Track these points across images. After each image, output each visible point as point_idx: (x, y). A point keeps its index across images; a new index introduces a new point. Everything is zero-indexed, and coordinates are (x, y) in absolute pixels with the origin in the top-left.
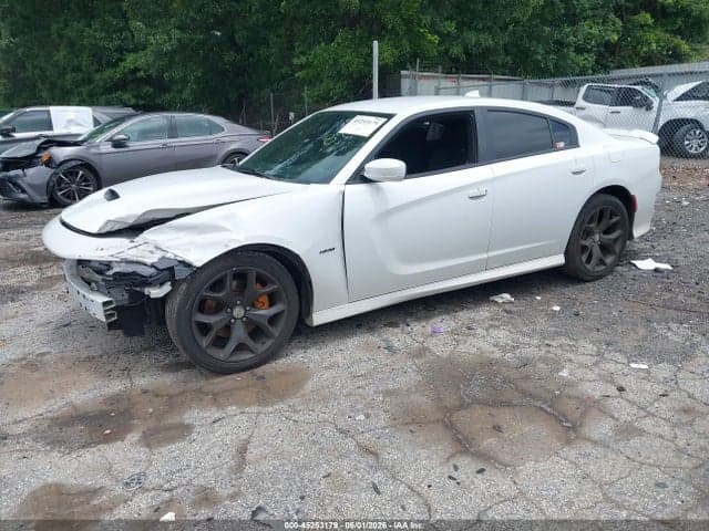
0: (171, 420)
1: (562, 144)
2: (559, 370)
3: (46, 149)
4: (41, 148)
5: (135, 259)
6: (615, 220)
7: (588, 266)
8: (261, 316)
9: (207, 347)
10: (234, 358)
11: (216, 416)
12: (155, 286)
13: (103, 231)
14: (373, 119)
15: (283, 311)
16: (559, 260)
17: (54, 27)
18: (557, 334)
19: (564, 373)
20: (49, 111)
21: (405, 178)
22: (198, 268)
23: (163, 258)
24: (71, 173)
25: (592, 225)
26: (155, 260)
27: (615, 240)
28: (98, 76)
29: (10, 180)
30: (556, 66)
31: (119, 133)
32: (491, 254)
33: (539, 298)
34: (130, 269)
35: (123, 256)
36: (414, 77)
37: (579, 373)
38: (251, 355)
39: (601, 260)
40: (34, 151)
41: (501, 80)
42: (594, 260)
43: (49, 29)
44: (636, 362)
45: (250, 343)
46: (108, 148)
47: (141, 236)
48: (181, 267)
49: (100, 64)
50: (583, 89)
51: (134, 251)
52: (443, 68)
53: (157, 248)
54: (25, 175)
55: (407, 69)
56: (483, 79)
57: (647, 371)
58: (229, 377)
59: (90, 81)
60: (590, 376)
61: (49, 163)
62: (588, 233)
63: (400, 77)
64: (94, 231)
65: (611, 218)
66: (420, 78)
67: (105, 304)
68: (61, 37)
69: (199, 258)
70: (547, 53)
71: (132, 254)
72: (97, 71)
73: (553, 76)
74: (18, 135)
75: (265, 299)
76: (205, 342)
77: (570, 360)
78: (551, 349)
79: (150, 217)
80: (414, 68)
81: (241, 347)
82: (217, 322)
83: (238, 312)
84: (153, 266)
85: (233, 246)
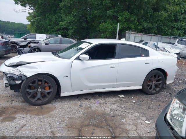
0: (13, 116)
1: (144, 55)
2: (123, 119)
3: (30, 43)
4: (28, 43)
5: (13, 73)
6: (160, 78)
7: (150, 91)
8: (46, 92)
9: (29, 98)
10: (36, 102)
11: (24, 116)
12: (18, 80)
13: (10, 65)
14: (87, 44)
15: (51, 92)
16: (140, 87)
17: (47, 15)
18: (131, 109)
19: (124, 121)
20: (36, 35)
21: (89, 60)
22: (28, 77)
23: (21, 74)
24: (34, 50)
25: (152, 79)
26: (18, 74)
27: (160, 84)
28: (54, 27)
29: (20, 50)
30: (171, 33)
31: (47, 41)
32: (117, 83)
33: (132, 97)
34: (12, 75)
35: (11, 72)
36: (130, 33)
37: (128, 121)
38: (42, 102)
39: (155, 89)
40: (27, 44)
41: (154, 36)
42: (152, 89)
43: (46, 15)
44: (148, 121)
45: (41, 98)
46: (44, 45)
47: (17, 68)
48: (24, 77)
49: (56, 25)
50: (177, 40)
51: (13, 71)
52: (137, 31)
53: (20, 71)
54: (24, 49)
55: (128, 31)
56: (150, 35)
57: (149, 124)
58: (34, 106)
59: (53, 28)
60: (131, 122)
61: (30, 47)
62: (150, 81)
63: (126, 33)
64: (7, 65)
65: (158, 77)
66: (131, 34)
67: (6, 83)
68: (48, 17)
69: (29, 75)
70: (168, 29)
71: (13, 72)
72: (55, 26)
73: (170, 36)
74: (28, 40)
75: (48, 88)
76: (29, 97)
77: (129, 117)
78: (126, 113)
79: (20, 63)
80: (130, 31)
81: (39, 99)
82: (32, 92)
83: (39, 90)
84: (17, 75)
85: (37, 73)
